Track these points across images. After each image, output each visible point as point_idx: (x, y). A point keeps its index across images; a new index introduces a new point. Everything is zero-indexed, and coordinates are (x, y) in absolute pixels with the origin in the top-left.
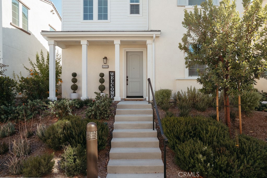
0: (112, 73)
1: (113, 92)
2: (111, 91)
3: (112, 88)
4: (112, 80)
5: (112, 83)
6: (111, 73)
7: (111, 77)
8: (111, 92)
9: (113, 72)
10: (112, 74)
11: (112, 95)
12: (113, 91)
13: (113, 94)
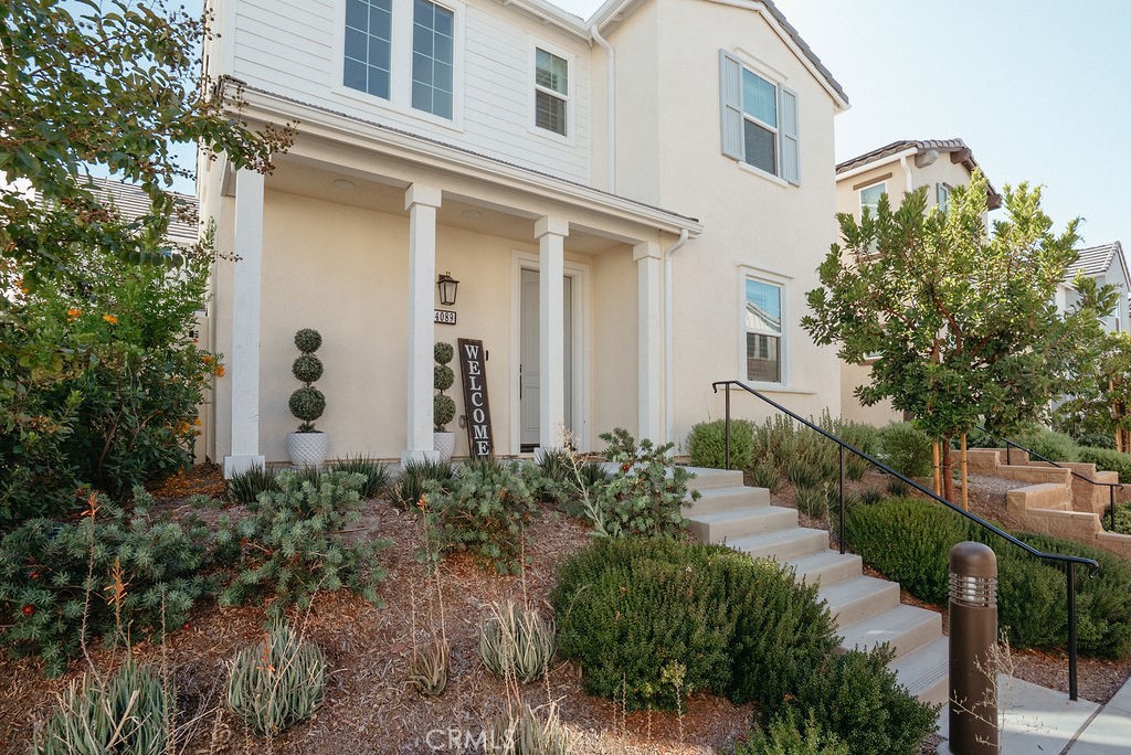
0: (472, 347)
1: (484, 427)
2: (477, 424)
3: (479, 413)
4: (473, 378)
5: (474, 388)
6: (467, 347)
7: (471, 363)
8: (476, 427)
9: (473, 343)
10: (472, 352)
11: (480, 440)
12: (483, 424)
13: (485, 437)
